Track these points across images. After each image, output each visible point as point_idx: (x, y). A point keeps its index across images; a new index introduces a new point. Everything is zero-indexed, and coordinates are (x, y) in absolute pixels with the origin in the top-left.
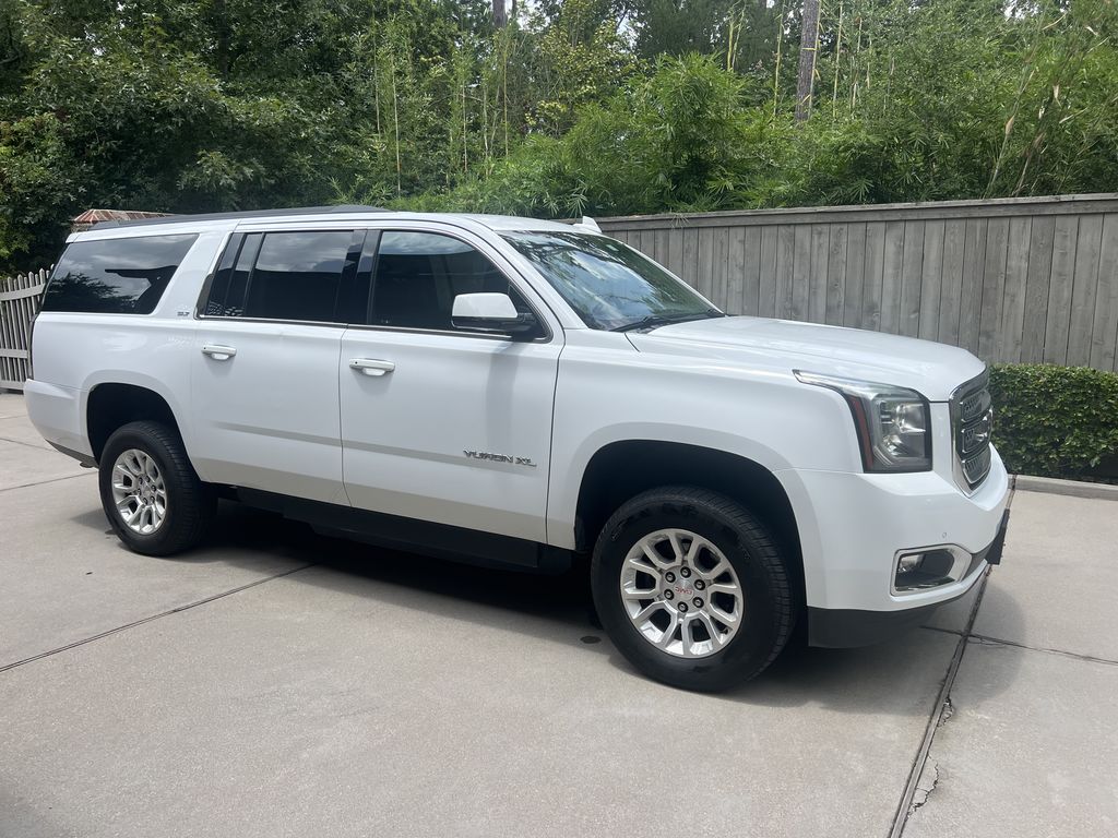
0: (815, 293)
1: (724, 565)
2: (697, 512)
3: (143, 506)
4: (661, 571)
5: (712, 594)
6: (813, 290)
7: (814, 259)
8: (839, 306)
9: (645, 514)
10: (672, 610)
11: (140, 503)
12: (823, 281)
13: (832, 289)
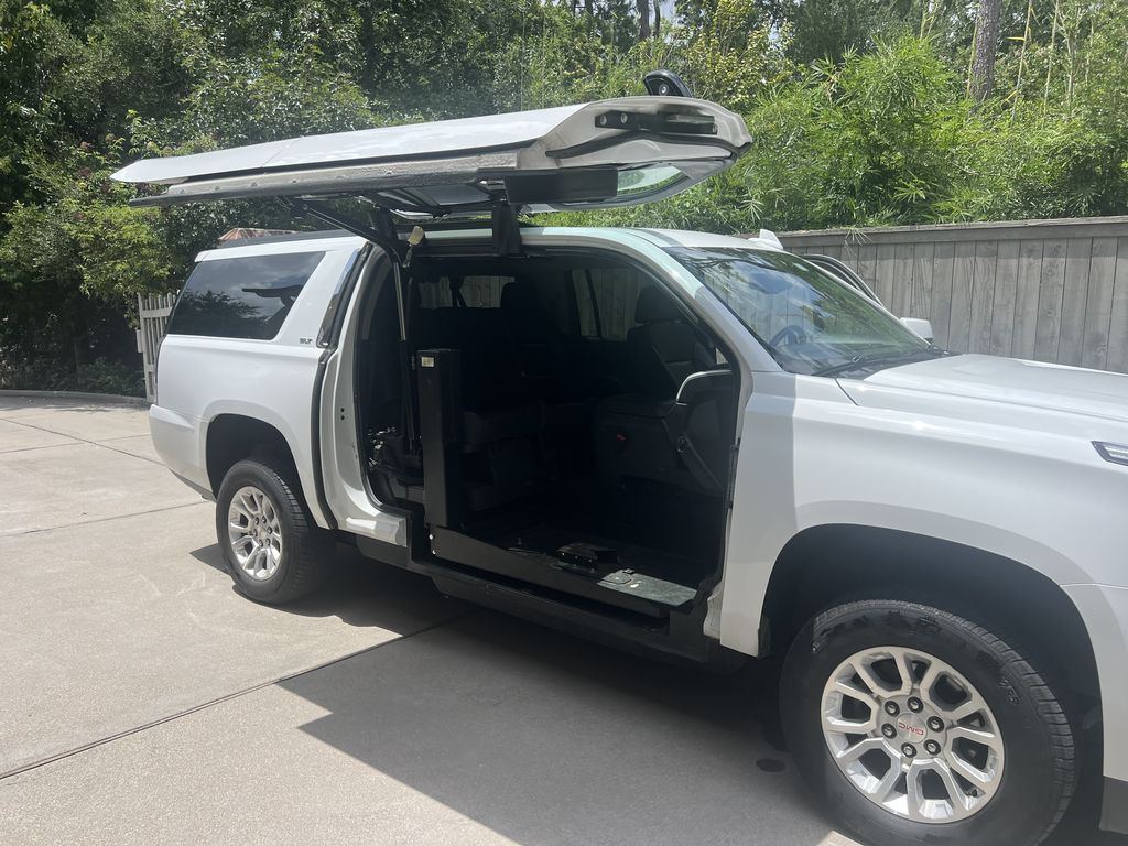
0: (1021, 322)
1: (976, 703)
2: (940, 629)
3: (259, 549)
4: (878, 700)
5: (955, 740)
6: (1019, 319)
7: (1022, 282)
8: (1052, 337)
9: (861, 623)
10: (895, 753)
11: (256, 545)
12: (1032, 308)
13: (1044, 316)
